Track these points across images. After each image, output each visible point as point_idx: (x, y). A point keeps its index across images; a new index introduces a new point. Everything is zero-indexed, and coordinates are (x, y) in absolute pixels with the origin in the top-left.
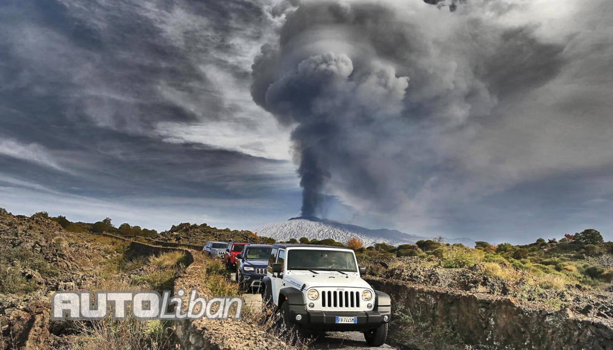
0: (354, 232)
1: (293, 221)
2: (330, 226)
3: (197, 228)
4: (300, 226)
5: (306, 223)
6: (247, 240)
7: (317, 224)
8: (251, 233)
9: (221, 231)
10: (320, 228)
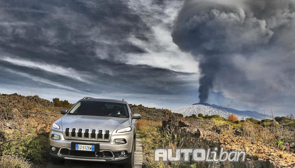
0: (230, 112)
1: (195, 105)
2: (216, 109)
3: (136, 107)
4: (199, 108)
5: (202, 106)
6: (165, 114)
7: (209, 107)
8: (168, 110)
9: (150, 109)
10: (210, 110)
